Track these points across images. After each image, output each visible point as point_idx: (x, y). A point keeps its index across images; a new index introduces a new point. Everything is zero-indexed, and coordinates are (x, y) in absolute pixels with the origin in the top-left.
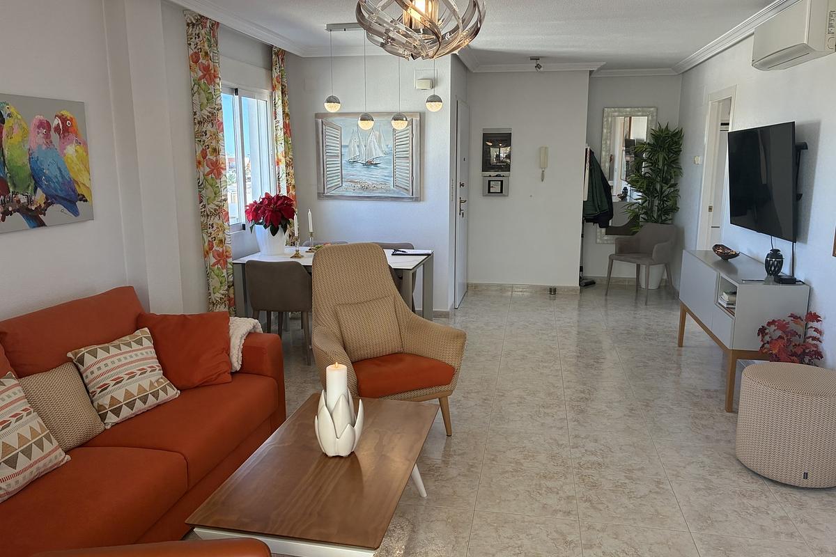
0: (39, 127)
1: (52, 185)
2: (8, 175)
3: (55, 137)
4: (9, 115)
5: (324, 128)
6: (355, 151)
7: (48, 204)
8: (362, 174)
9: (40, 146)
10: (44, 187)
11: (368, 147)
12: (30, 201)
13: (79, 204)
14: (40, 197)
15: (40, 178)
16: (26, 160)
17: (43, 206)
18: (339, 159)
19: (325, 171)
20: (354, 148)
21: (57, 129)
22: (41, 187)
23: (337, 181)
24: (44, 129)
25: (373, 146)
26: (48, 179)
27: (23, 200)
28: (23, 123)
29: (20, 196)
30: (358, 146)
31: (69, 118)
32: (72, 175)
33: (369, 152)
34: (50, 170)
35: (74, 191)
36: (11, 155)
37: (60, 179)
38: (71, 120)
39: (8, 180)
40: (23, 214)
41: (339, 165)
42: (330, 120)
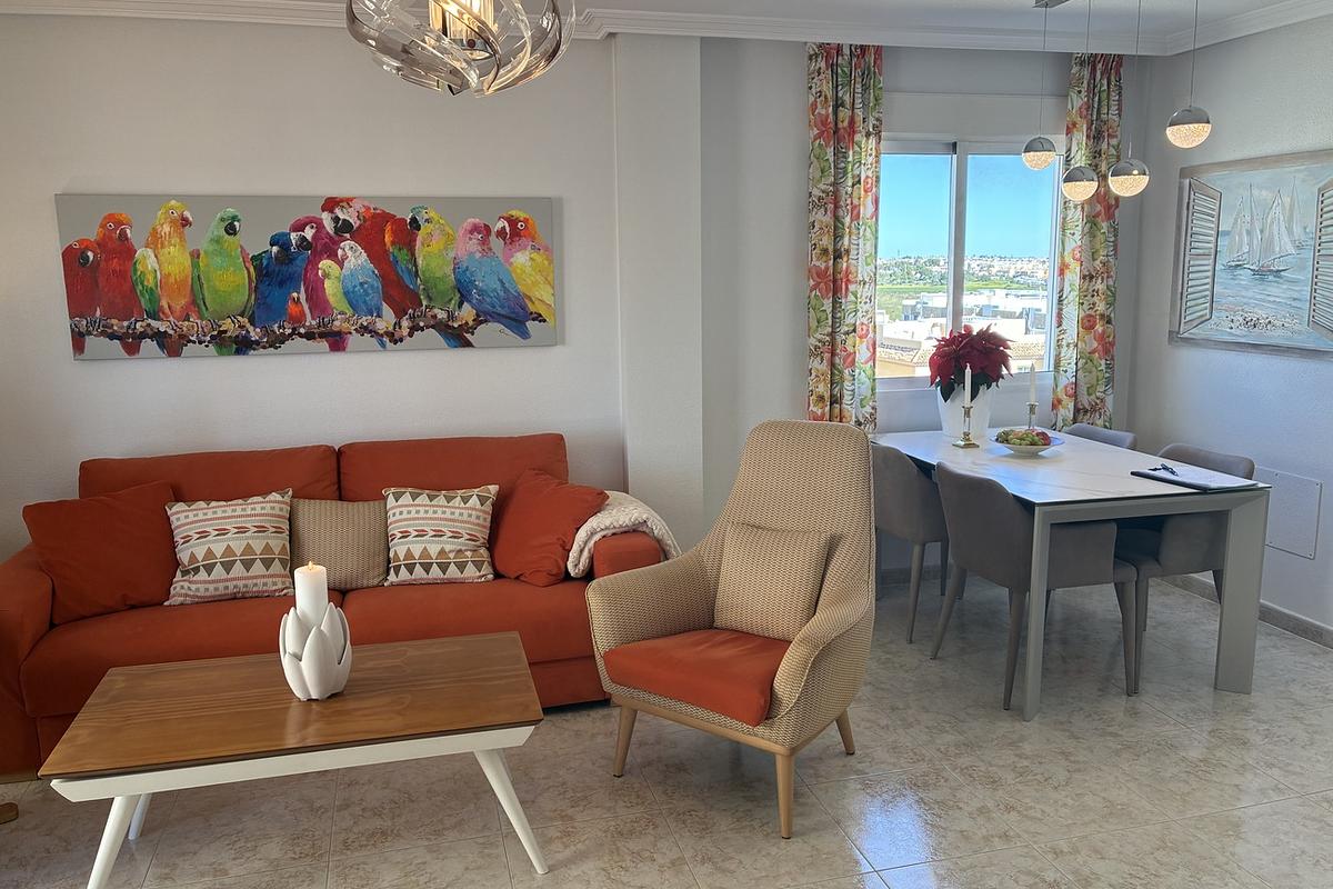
0: (471, 232)
1: (488, 300)
2: (422, 287)
3: (496, 243)
4: (427, 221)
5: (1192, 196)
6: (1241, 240)
7: (478, 322)
8: (1250, 294)
9: (471, 254)
10: (474, 301)
11: (1267, 233)
12: (451, 316)
13: (530, 324)
14: (467, 313)
15: (470, 292)
16: (449, 270)
17: (471, 323)
18: (1211, 261)
19: (1186, 286)
20: (1240, 235)
21: (501, 233)
22: (469, 302)
23: (1202, 309)
24: (479, 233)
25: (1276, 233)
26: (481, 292)
27: (442, 315)
28: (447, 228)
29: (436, 311)
30: (1249, 233)
31: (522, 219)
32: (522, 288)
33: (1268, 246)
34: (485, 281)
35: (524, 308)
36: (427, 265)
37: (502, 294)
38: (526, 221)
39: (421, 292)
40: (439, 331)
41: (1210, 274)
42: (1204, 178)
